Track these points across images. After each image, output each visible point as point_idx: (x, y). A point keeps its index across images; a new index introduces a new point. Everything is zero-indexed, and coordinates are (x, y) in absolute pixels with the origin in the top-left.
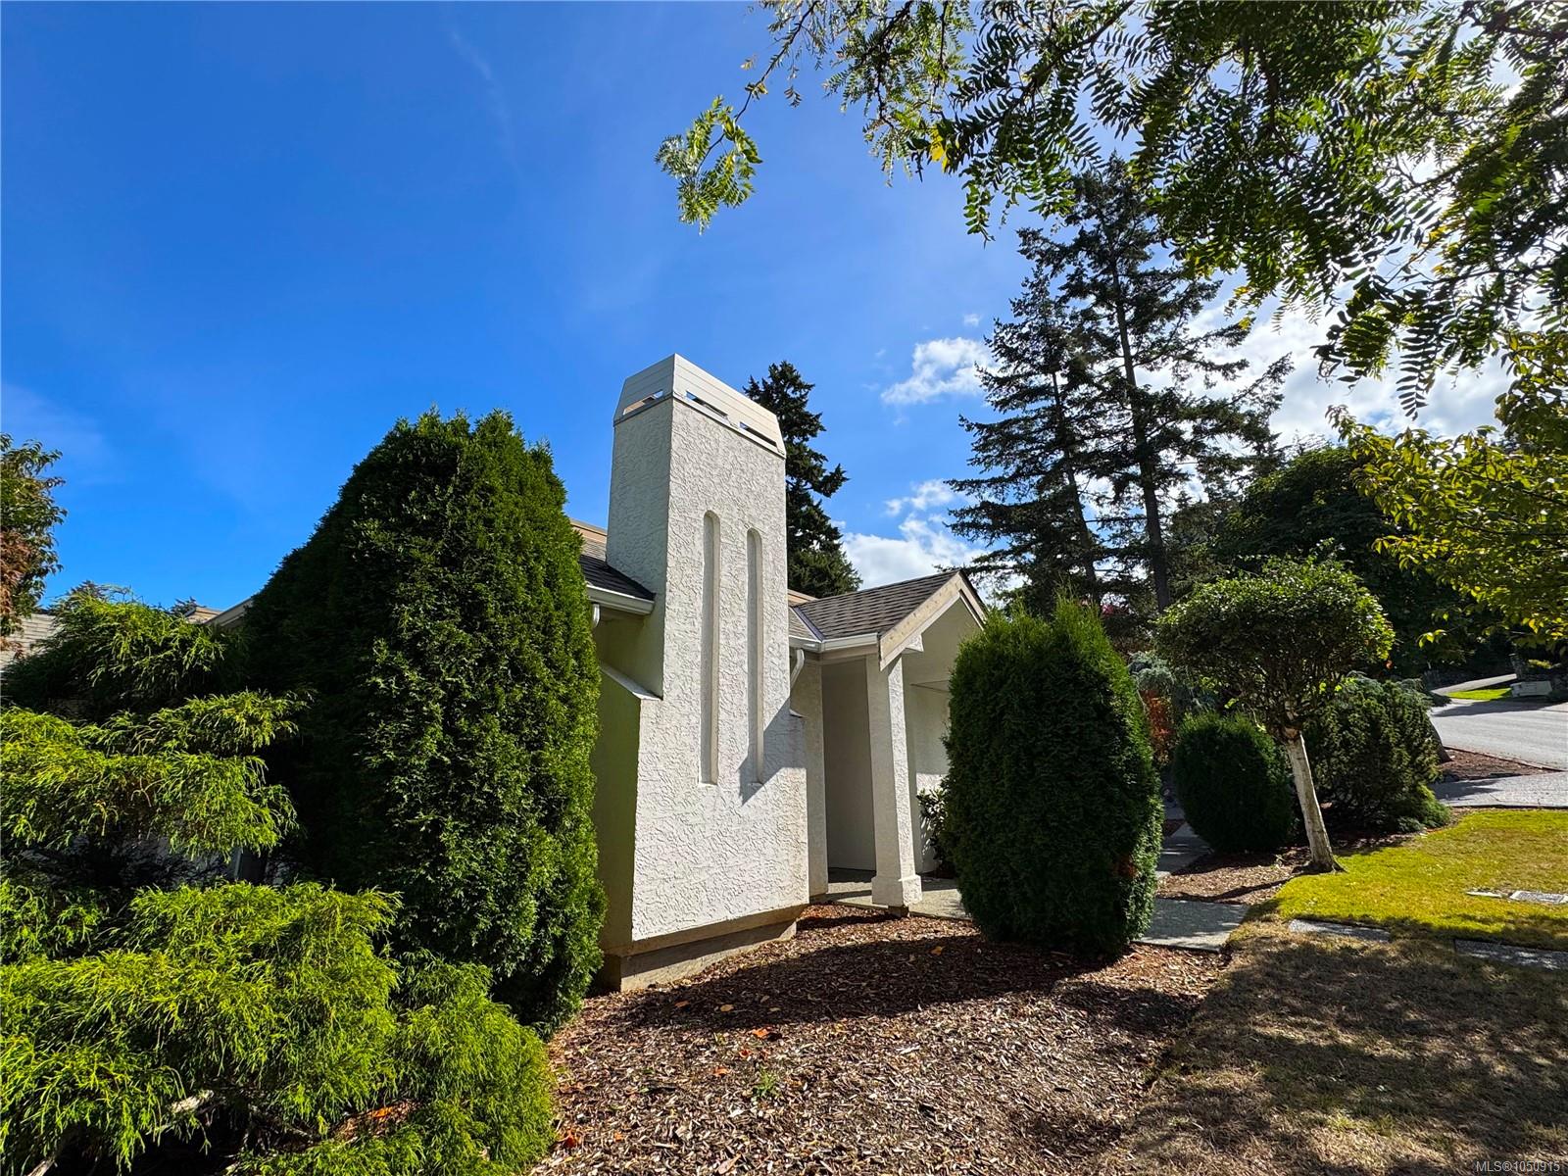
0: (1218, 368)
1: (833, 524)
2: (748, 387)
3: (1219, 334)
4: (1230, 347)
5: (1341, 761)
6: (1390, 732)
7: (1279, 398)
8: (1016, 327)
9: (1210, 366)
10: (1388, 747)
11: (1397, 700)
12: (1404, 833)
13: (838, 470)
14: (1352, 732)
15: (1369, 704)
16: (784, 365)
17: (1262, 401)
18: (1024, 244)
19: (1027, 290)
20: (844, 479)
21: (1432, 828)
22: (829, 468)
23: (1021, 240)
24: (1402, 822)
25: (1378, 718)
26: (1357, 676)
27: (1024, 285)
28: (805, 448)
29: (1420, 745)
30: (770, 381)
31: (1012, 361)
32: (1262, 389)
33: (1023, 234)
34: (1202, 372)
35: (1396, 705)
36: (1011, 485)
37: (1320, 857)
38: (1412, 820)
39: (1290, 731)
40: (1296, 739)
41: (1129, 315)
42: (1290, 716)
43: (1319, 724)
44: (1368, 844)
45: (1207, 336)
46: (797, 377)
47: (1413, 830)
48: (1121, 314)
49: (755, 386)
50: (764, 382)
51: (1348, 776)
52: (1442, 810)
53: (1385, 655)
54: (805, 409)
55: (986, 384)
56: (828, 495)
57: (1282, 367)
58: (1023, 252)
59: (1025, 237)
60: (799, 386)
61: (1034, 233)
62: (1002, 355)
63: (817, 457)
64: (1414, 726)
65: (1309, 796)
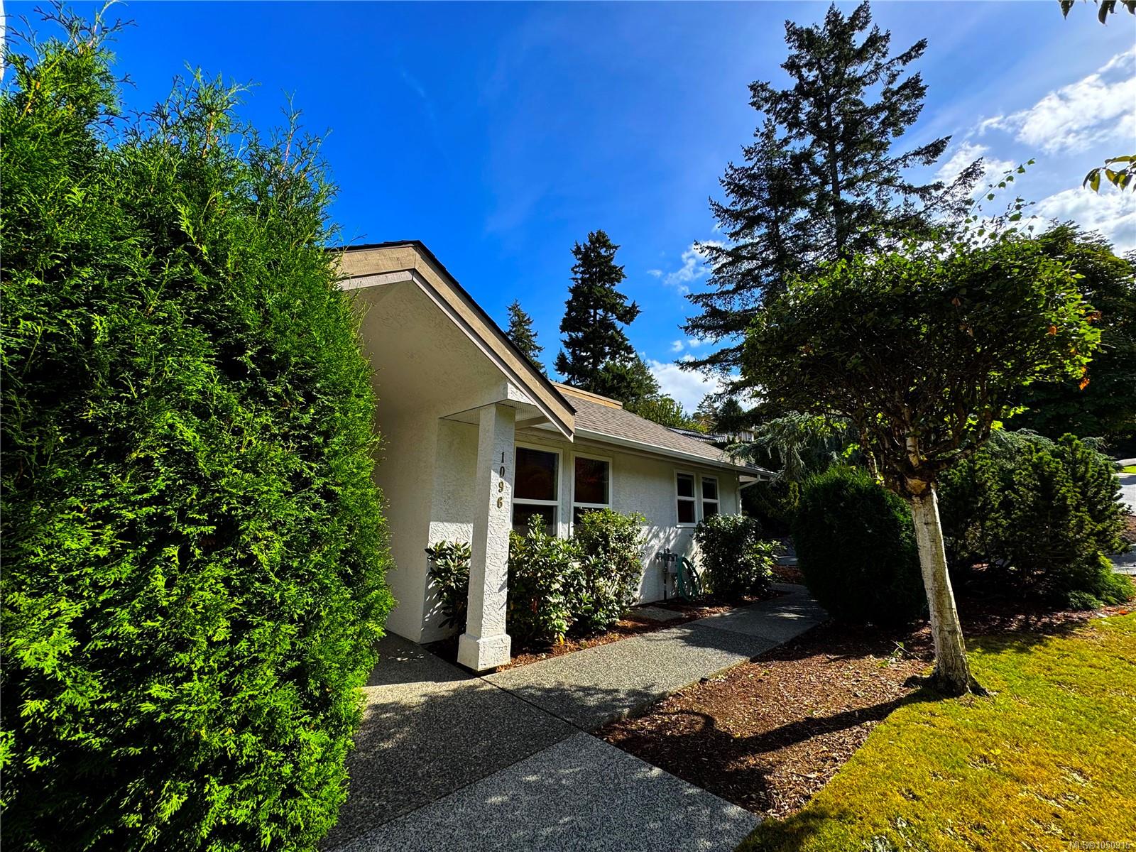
0: (916, 191)
1: (628, 343)
2: (574, 249)
3: (917, 153)
4: (926, 165)
5: (1000, 525)
6: (1068, 492)
7: (969, 202)
8: (747, 170)
9: (908, 189)
10: (1064, 510)
11: (1079, 456)
12: (1075, 611)
13: (633, 305)
14: (1016, 492)
15: (1041, 458)
16: (599, 232)
17: (952, 208)
18: (754, 96)
19: (758, 140)
20: (638, 312)
21: (1111, 604)
22: (628, 304)
23: (752, 93)
24: (1073, 597)
25: (1053, 474)
26: (1027, 434)
27: (756, 135)
28: (612, 291)
29: (1106, 509)
30: (588, 244)
31: (741, 197)
32: (953, 196)
33: (752, 88)
34: (901, 195)
35: (1076, 462)
36: (737, 297)
37: (948, 668)
38: (1086, 596)
39: (914, 483)
40: (925, 495)
41: (839, 148)
42: (913, 460)
43: (973, 481)
44: (1025, 626)
45: (905, 157)
46: (608, 240)
47: (1087, 607)
48: (832, 147)
49: (579, 248)
50: (585, 245)
51: (1006, 542)
52: (1124, 582)
53: (1080, 372)
54: (613, 263)
55: (719, 216)
56: (627, 323)
57: (974, 170)
58: (753, 104)
59: (755, 90)
60: (609, 247)
61: (762, 86)
62: (732, 191)
63: (621, 297)
64: (1099, 487)
65: (938, 578)
